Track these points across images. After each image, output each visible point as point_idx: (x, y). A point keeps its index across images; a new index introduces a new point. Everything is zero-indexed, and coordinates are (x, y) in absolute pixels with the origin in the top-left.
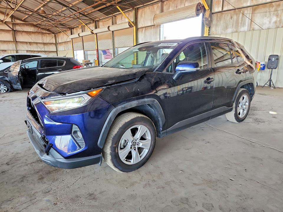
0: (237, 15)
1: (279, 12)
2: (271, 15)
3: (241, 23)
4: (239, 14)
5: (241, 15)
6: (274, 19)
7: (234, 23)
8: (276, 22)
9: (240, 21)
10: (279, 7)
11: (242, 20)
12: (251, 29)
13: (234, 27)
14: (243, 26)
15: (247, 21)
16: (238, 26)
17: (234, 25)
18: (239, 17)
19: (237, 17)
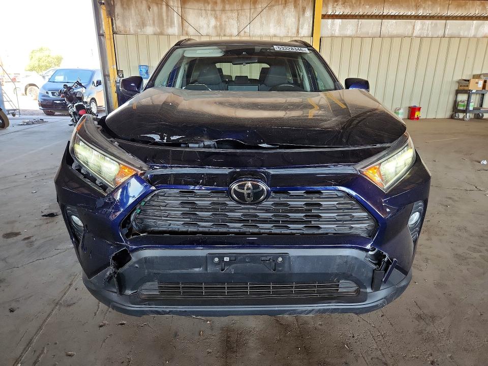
0: (158, 6)
1: (218, 13)
2: (209, 15)
3: (167, 20)
4: (161, 4)
5: (164, 7)
6: (213, 22)
7: (156, 19)
8: (215, 27)
9: (165, 18)
10: (216, 6)
11: (167, 16)
12: (184, 32)
13: (156, 25)
14: (171, 27)
15: (176, 19)
16: (163, 25)
17: (156, 22)
18: (161, 9)
19: (158, 9)
